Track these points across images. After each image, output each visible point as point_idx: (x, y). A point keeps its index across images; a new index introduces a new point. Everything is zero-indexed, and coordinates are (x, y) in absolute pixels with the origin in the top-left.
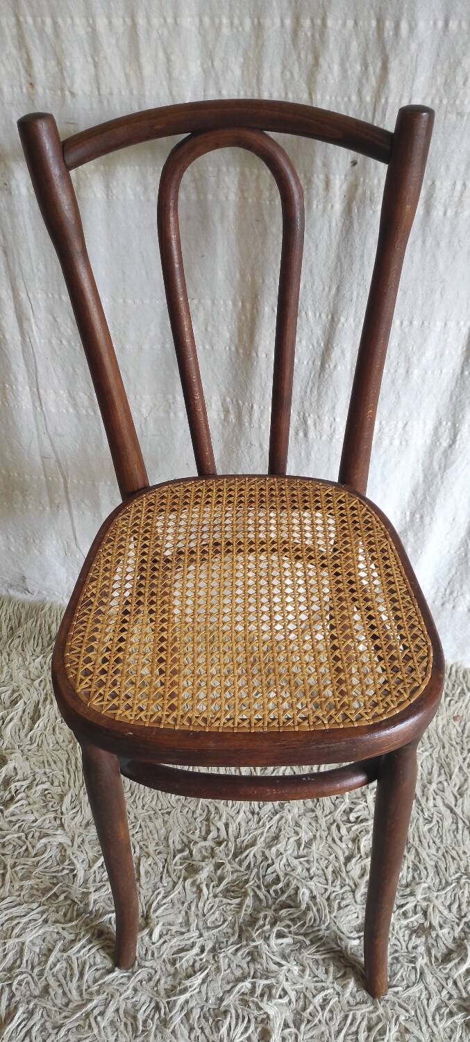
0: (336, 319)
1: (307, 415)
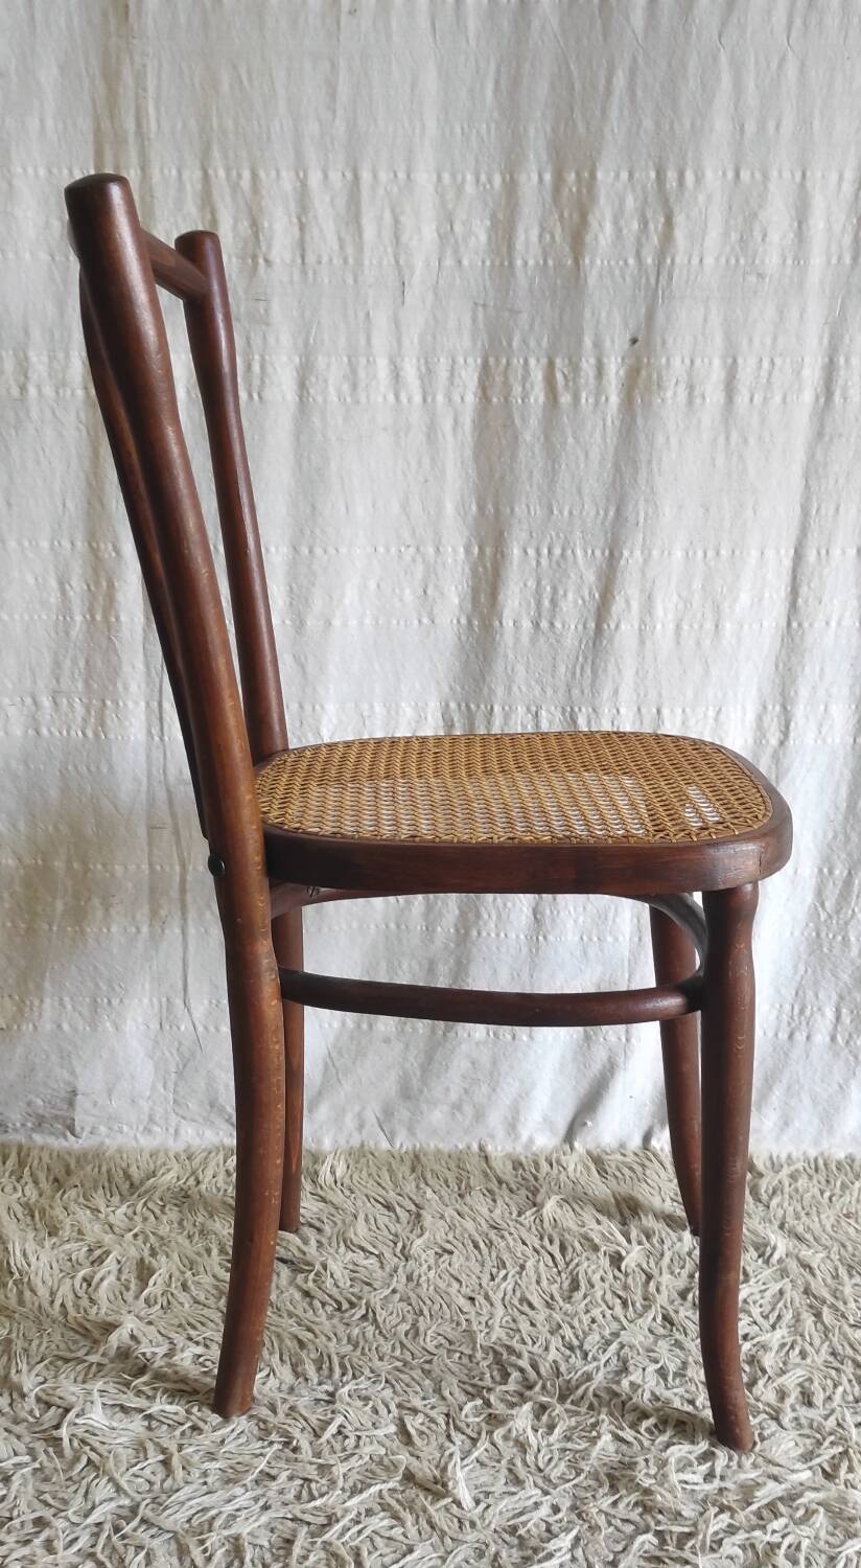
0: (616, 554)
1: (576, 709)
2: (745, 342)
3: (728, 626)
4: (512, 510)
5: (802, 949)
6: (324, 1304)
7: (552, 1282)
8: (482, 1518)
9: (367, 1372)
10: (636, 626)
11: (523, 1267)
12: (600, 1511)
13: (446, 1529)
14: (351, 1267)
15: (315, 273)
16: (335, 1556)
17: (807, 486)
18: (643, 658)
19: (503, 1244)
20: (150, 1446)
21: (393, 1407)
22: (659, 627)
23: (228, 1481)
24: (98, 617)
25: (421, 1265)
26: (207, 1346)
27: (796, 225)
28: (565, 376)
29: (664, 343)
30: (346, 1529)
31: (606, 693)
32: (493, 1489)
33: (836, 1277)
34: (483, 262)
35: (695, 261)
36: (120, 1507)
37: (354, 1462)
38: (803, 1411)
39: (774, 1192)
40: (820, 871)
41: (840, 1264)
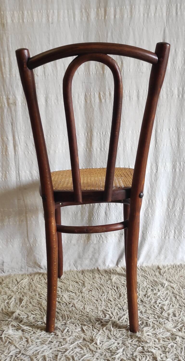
4: (94, 125)
5: (165, 218)
6: (63, 304)
7: (115, 295)
8: (102, 347)
9: (73, 318)
10: (123, 148)
11: (108, 293)
12: (129, 343)
13: (93, 350)
14: (69, 296)
15: (47, 77)
16: (68, 358)
18: (125, 155)
19: (103, 288)
20: (23, 338)
21: (80, 325)
22: (127, 148)
23: (42, 344)
24: (4, 154)
25: (85, 294)
26: (36, 315)
28: (103, 96)
30: (70, 352)
32: (104, 340)
33: (179, 289)
34: (84, 73)
35: (128, 70)
36: (17, 351)
37: (71, 337)
38: (174, 318)
39: (164, 273)
40: (168, 200)
41: (180, 287)
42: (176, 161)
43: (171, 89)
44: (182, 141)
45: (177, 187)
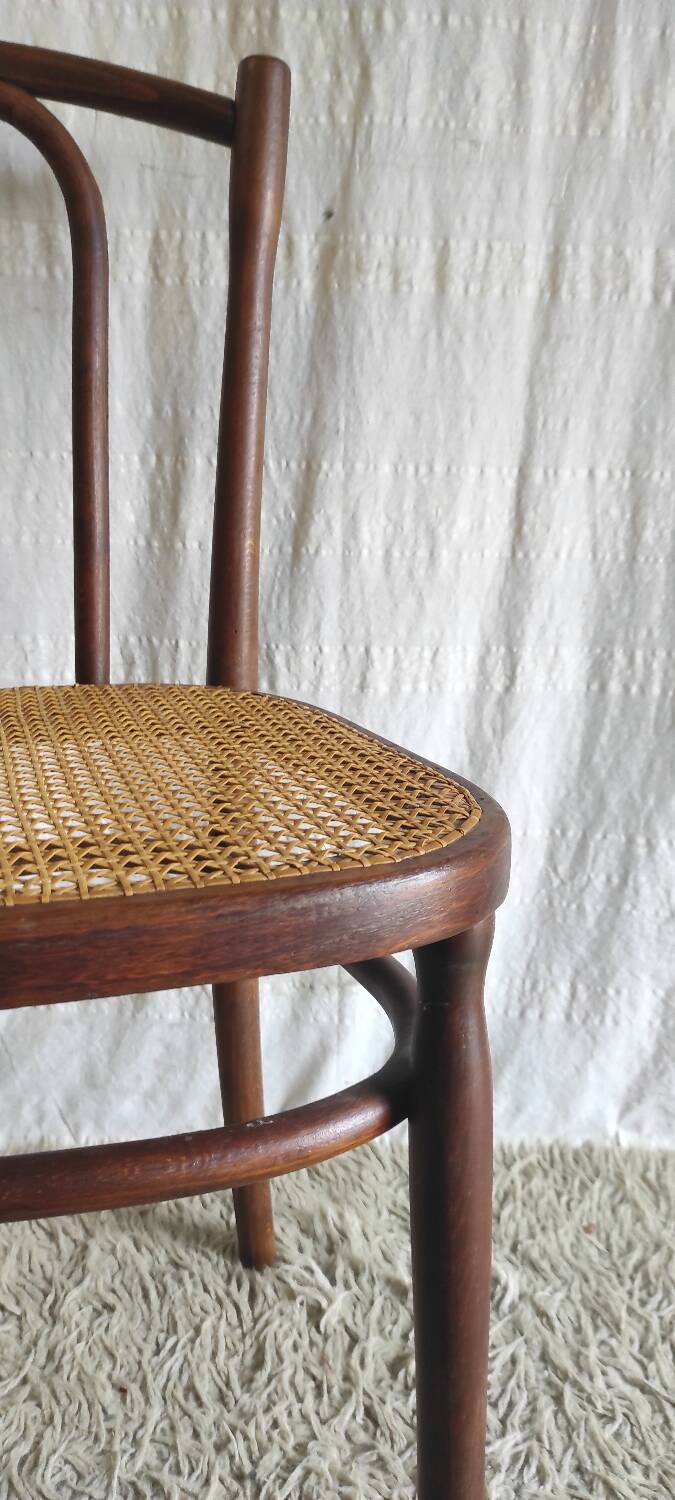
0: (314, 467)
1: (273, 646)
2: (458, 222)
3: (445, 555)
4: (193, 413)
5: (534, 917)
7: (231, 1354)
10: (339, 550)
11: (198, 1330)
17: (532, 397)
18: (348, 589)
22: (365, 553)
27: (514, 85)
29: (363, 218)
31: (306, 629)
33: (578, 1330)
35: (397, 121)
40: (552, 832)
41: (582, 1309)
42: (611, 642)
43: (619, 253)
44: (651, 542)
45: (603, 773)
